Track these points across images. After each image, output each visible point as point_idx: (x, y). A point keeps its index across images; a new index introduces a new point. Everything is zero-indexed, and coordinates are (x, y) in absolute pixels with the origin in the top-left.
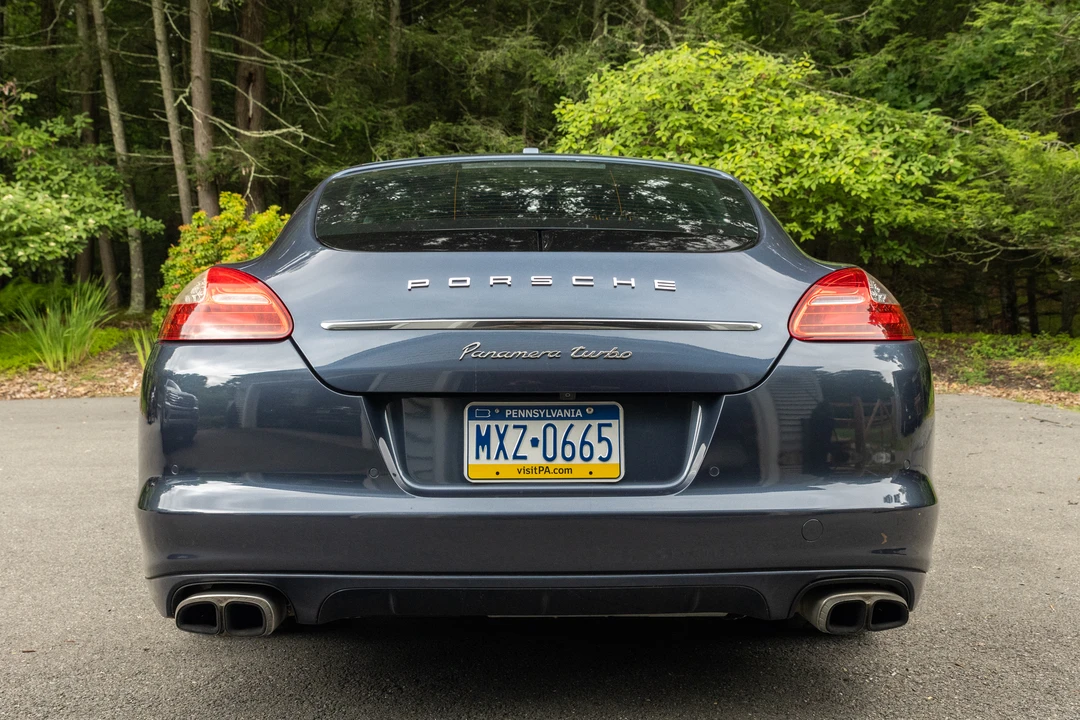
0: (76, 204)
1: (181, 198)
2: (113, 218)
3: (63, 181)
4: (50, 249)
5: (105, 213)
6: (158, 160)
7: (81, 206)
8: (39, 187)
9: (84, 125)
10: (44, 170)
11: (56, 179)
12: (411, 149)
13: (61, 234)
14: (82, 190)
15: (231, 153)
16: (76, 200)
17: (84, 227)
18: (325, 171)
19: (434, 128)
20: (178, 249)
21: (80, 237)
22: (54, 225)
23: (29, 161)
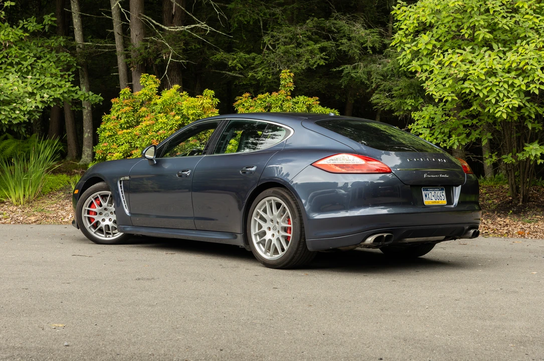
0: (39, 82)
1: (120, 76)
2: (64, 92)
3: (31, 65)
4: (16, 116)
5: (58, 89)
6: (105, 47)
7: (42, 83)
8: (13, 70)
9: (50, 23)
10: (17, 57)
11: (26, 64)
12: (291, 39)
13: (24, 105)
14: (43, 72)
15: (156, 43)
16: (39, 79)
17: (40, 99)
18: (225, 56)
19: (310, 23)
20: (109, 116)
21: (37, 107)
22: (20, 98)
23: (8, 51)
